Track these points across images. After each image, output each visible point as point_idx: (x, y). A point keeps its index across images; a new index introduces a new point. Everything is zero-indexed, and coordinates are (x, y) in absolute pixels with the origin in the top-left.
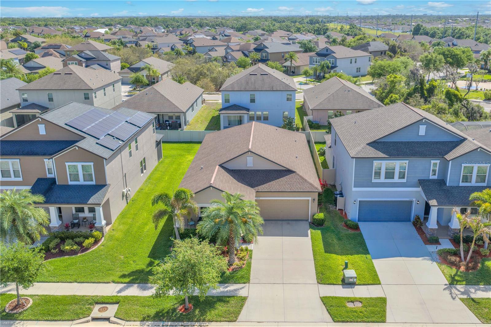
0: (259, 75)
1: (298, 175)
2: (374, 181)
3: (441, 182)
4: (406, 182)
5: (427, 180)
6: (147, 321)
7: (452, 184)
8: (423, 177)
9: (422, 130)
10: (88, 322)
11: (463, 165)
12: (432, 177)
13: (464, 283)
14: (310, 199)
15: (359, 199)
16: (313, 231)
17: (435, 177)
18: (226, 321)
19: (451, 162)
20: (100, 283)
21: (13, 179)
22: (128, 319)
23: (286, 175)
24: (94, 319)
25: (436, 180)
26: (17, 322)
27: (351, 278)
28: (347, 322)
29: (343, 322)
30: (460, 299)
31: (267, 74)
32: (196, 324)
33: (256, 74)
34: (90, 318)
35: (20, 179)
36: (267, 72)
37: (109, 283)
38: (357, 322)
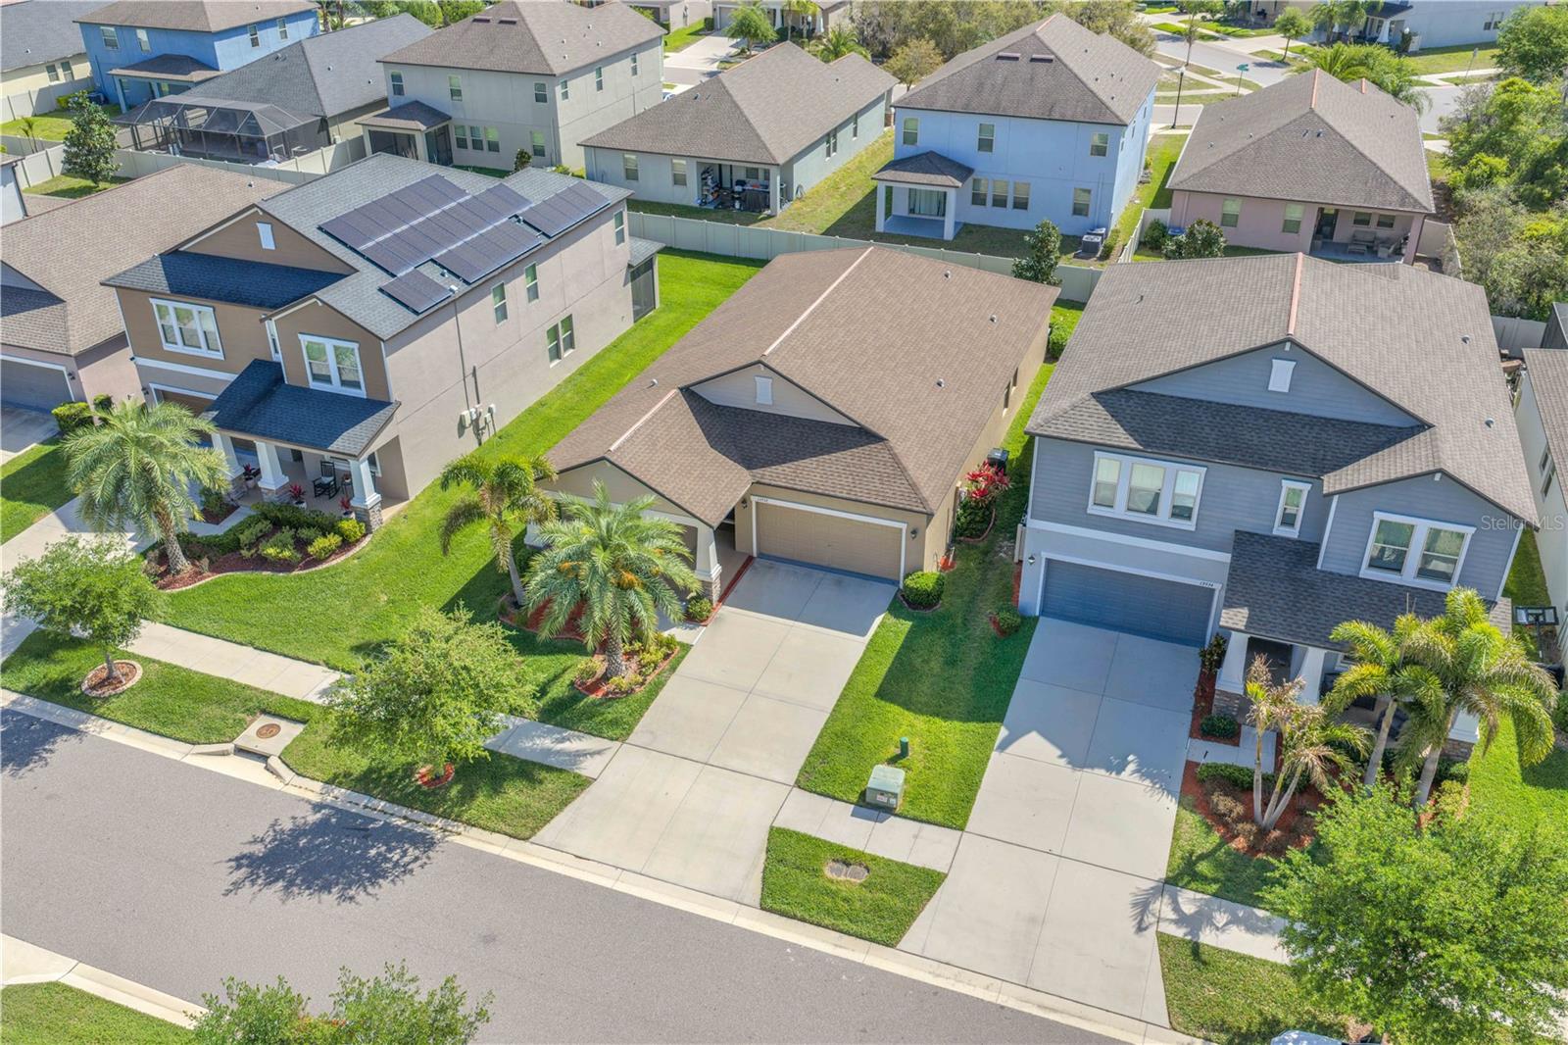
0: (1024, 61)
1: (890, 449)
2: (1092, 510)
3: (1307, 551)
4: (1193, 529)
5: (1263, 537)
6: (340, 785)
7: (1333, 568)
8: (1250, 524)
9: (1281, 377)
10: (224, 754)
11: (1378, 516)
12: (1279, 531)
13: (1215, 887)
14: (904, 526)
15: (1045, 555)
16: (892, 620)
17: (1293, 533)
18: (506, 834)
19: (1336, 498)
20: (299, 659)
21: (204, 352)
22: (302, 771)
23: (856, 446)
24: (241, 751)
25: (1294, 542)
26: (93, 718)
27: (882, 793)
28: (794, 917)
29: (783, 914)
30: (1160, 935)
31: (1050, 61)
32: (437, 823)
33: (1017, 59)
34: (230, 747)
35: (219, 356)
36: (1053, 53)
37: (317, 664)
38: (819, 925)
